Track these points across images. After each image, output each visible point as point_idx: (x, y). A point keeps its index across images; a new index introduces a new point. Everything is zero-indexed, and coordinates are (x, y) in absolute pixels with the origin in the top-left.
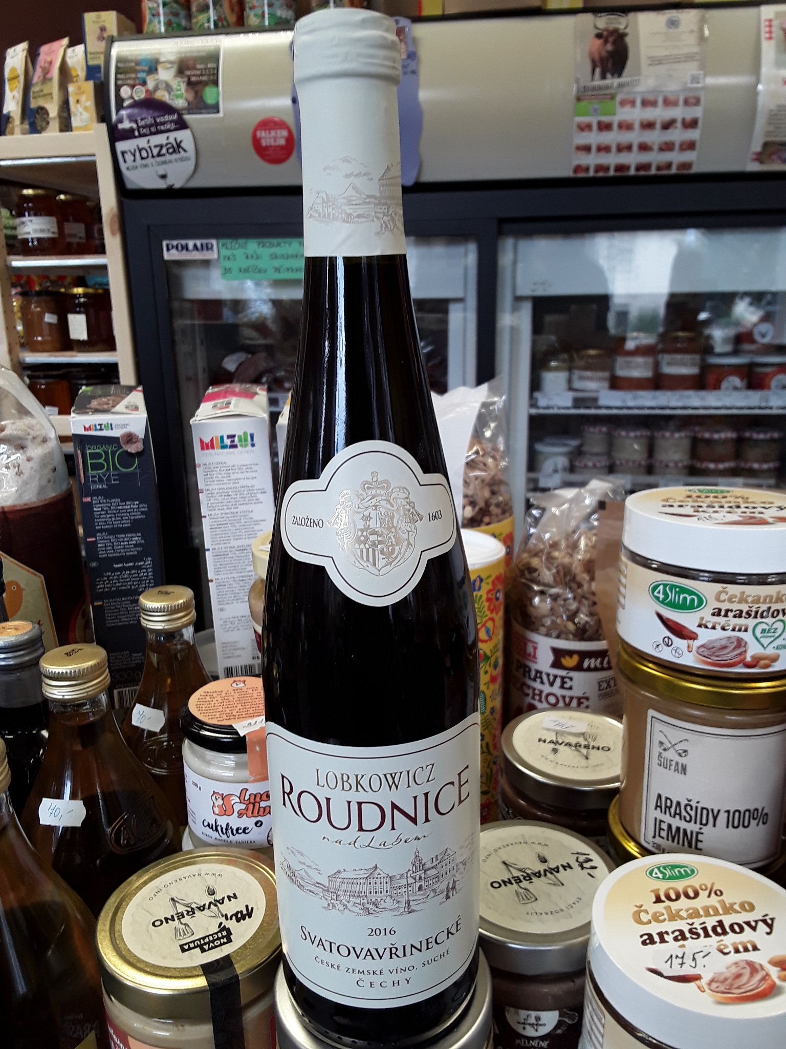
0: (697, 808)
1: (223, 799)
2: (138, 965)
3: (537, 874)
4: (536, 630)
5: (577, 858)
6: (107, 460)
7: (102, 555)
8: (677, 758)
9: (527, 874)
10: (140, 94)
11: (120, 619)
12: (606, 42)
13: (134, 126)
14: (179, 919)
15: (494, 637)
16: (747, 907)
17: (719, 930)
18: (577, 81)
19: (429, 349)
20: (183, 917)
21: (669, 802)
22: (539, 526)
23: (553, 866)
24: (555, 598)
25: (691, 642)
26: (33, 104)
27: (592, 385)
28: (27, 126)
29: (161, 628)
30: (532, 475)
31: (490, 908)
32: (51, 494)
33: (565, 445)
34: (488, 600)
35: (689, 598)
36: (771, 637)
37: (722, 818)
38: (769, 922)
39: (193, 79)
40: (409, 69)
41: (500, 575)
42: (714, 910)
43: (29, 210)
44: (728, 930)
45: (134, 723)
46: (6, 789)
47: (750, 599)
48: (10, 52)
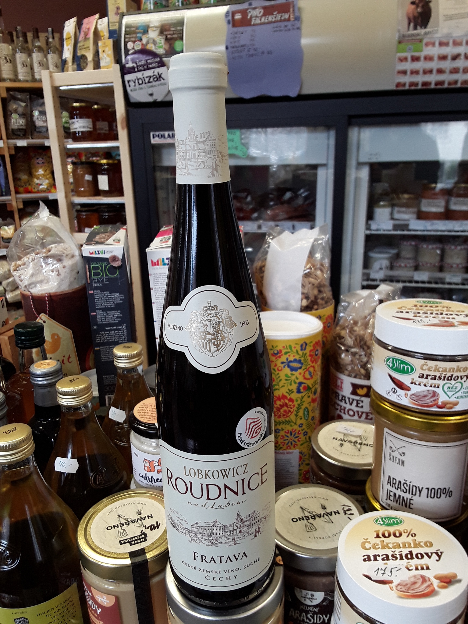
0: (410, 485)
1: (149, 463)
2: (97, 550)
3: (319, 516)
4: (342, 372)
5: (343, 508)
6: (102, 270)
7: (99, 322)
8: (399, 457)
9: (313, 515)
10: (138, 46)
11: (109, 358)
12: (417, 6)
13: (135, 65)
14: (121, 527)
15: (314, 377)
16: (428, 544)
17: (409, 556)
18: (399, 31)
19: (306, 194)
20: (123, 525)
21: (394, 480)
22: (346, 312)
23: (329, 511)
24: (354, 354)
25: (407, 392)
26: (79, 53)
27: (406, 216)
28: (75, 66)
29: (124, 366)
30: (366, 271)
31: (289, 533)
32: (76, 286)
33: (387, 253)
34: (311, 355)
35: (406, 367)
36: (454, 391)
37: (424, 492)
38: (440, 554)
39: (169, 36)
40: (296, 27)
41: (319, 341)
42: (408, 545)
43: (77, 115)
44: (414, 556)
45: (110, 417)
46: (32, 453)
47: (441, 370)
48: (67, 23)
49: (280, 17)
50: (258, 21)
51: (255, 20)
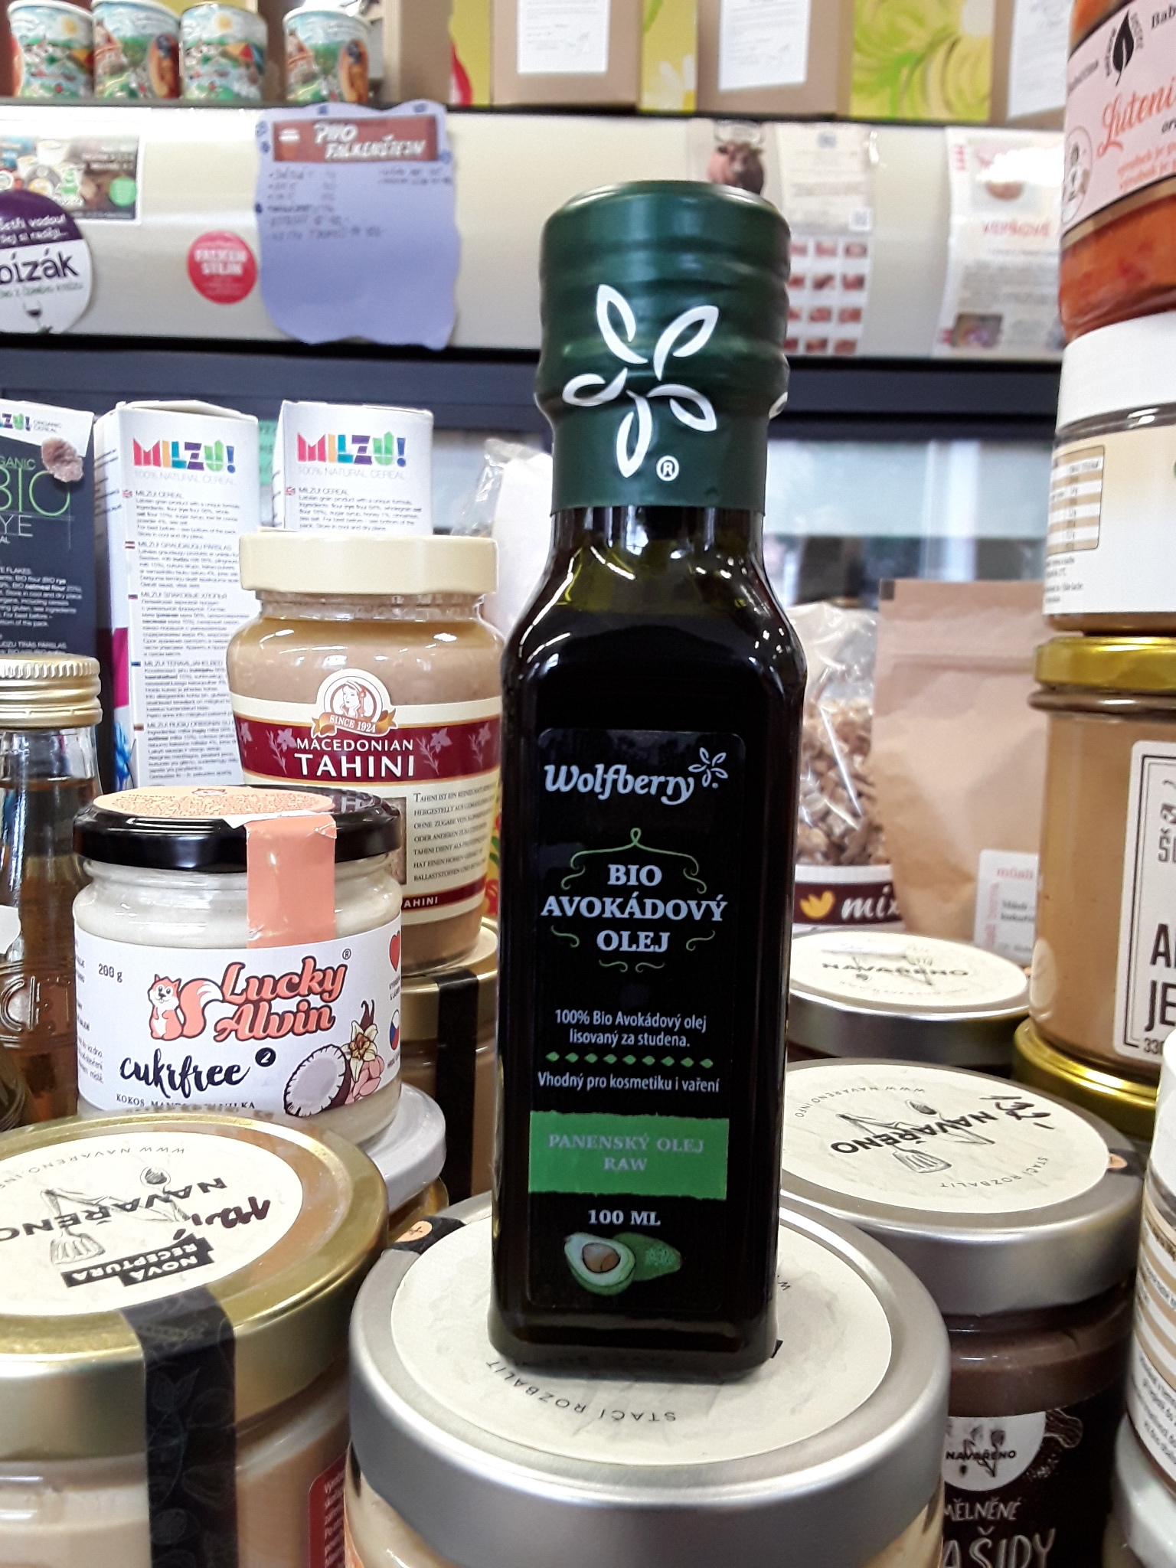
1: (179, 996)
3: (927, 1130)
9: (905, 1131)
10: (6, 182)
12: (732, 159)
14: (64, 1226)
20: (76, 1220)
23: (951, 1117)
39: (95, 166)
40: (441, 177)
49: (399, 148)
50: (343, 152)
51: (335, 149)
